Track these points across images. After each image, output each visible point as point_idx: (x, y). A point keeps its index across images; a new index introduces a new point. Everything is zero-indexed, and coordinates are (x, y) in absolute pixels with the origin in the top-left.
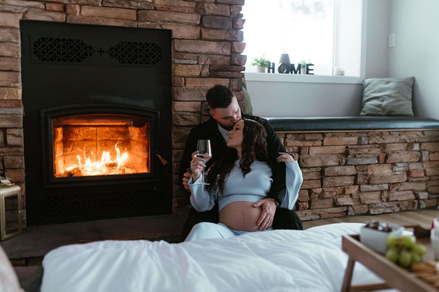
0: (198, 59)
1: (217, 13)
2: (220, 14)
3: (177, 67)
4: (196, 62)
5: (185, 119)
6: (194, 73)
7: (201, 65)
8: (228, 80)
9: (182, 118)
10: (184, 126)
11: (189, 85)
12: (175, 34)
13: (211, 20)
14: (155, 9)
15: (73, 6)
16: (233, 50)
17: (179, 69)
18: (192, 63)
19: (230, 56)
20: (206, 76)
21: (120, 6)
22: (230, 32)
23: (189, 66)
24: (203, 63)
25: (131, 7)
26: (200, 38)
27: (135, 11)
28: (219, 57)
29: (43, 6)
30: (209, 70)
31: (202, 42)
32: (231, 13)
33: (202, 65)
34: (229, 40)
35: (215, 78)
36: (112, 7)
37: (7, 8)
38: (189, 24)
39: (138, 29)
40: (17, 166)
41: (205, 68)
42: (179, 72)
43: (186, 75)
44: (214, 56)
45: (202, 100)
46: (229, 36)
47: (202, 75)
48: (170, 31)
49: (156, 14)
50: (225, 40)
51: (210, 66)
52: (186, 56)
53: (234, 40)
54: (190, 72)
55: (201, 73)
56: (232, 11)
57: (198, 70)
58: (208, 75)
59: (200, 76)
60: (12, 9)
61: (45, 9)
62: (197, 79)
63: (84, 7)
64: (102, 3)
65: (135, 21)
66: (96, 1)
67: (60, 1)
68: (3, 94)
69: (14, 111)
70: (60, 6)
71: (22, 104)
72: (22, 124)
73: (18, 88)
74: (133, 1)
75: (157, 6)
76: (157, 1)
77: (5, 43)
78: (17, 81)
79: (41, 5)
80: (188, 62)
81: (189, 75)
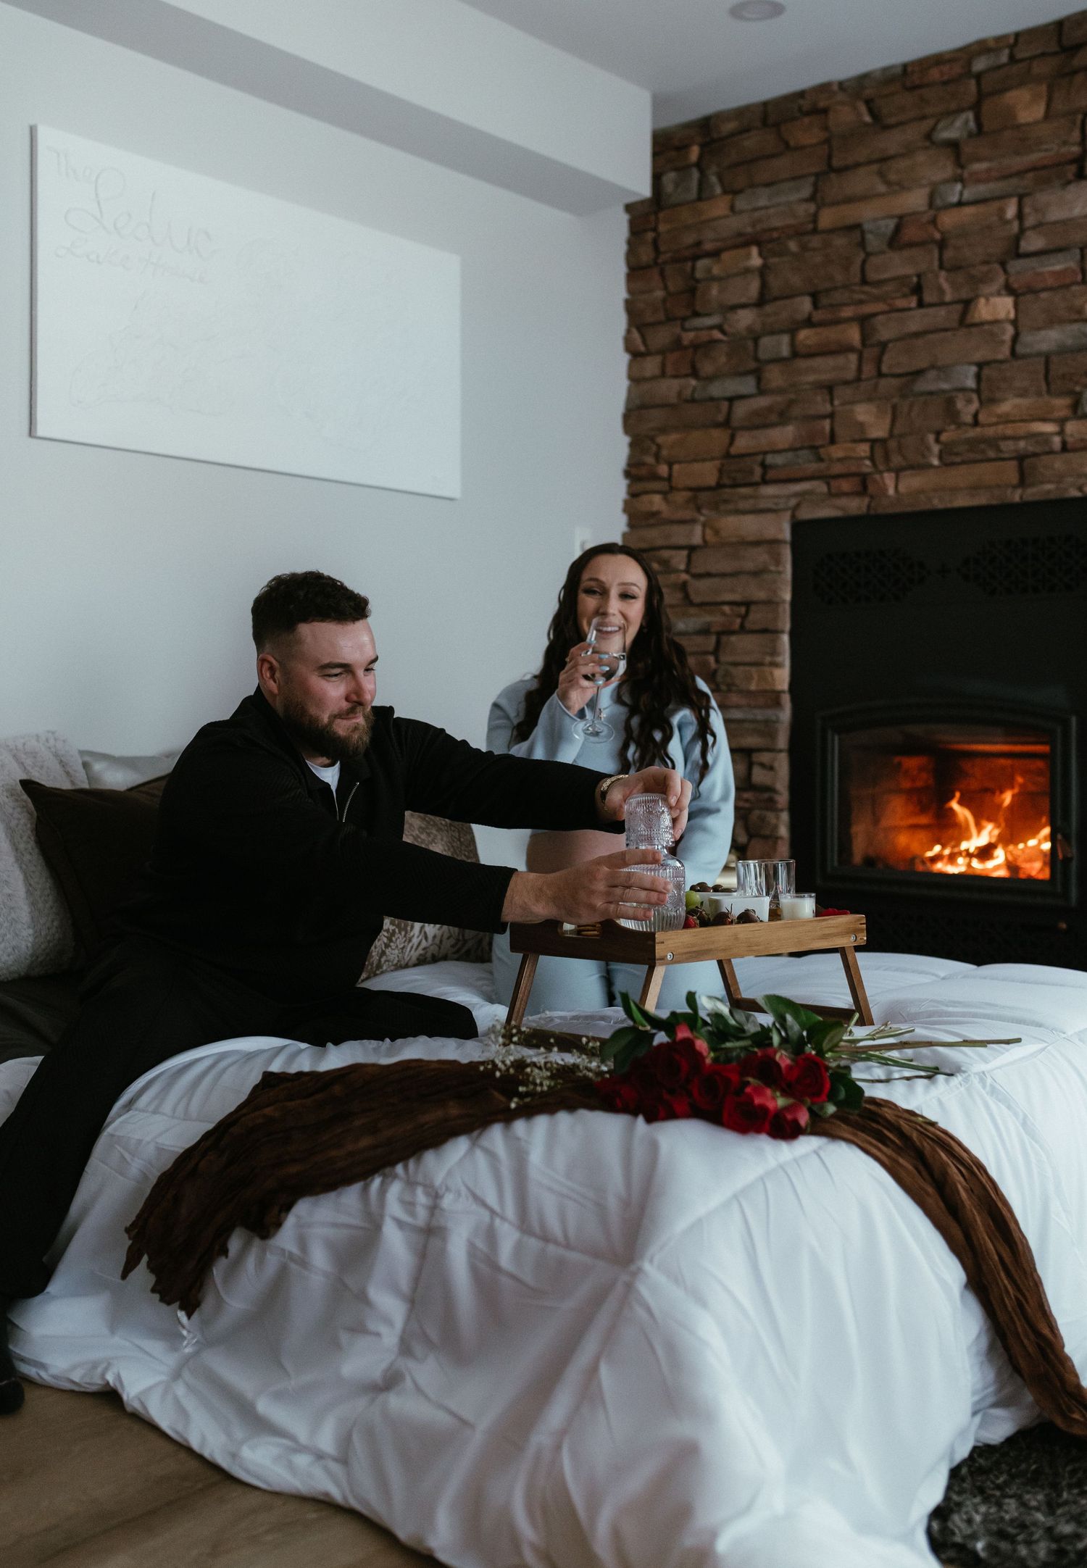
14: (1065, 448)
15: (877, 477)
21: (978, 457)
25: (1002, 455)
27: (1014, 463)
29: (824, 488)
36: (963, 463)
37: (763, 504)
39: (1024, 506)
40: (767, 832)
49: (1058, 463)
60: (770, 505)
61: (831, 495)
63: (902, 474)
64: (940, 458)
65: (1015, 487)
66: (924, 456)
67: (854, 469)
68: (749, 678)
69: (770, 713)
70: (856, 480)
71: (786, 700)
72: (782, 741)
73: (777, 665)
74: (1006, 438)
75: (1069, 440)
76: (1071, 427)
77: (756, 574)
78: (774, 652)
79: (820, 487)
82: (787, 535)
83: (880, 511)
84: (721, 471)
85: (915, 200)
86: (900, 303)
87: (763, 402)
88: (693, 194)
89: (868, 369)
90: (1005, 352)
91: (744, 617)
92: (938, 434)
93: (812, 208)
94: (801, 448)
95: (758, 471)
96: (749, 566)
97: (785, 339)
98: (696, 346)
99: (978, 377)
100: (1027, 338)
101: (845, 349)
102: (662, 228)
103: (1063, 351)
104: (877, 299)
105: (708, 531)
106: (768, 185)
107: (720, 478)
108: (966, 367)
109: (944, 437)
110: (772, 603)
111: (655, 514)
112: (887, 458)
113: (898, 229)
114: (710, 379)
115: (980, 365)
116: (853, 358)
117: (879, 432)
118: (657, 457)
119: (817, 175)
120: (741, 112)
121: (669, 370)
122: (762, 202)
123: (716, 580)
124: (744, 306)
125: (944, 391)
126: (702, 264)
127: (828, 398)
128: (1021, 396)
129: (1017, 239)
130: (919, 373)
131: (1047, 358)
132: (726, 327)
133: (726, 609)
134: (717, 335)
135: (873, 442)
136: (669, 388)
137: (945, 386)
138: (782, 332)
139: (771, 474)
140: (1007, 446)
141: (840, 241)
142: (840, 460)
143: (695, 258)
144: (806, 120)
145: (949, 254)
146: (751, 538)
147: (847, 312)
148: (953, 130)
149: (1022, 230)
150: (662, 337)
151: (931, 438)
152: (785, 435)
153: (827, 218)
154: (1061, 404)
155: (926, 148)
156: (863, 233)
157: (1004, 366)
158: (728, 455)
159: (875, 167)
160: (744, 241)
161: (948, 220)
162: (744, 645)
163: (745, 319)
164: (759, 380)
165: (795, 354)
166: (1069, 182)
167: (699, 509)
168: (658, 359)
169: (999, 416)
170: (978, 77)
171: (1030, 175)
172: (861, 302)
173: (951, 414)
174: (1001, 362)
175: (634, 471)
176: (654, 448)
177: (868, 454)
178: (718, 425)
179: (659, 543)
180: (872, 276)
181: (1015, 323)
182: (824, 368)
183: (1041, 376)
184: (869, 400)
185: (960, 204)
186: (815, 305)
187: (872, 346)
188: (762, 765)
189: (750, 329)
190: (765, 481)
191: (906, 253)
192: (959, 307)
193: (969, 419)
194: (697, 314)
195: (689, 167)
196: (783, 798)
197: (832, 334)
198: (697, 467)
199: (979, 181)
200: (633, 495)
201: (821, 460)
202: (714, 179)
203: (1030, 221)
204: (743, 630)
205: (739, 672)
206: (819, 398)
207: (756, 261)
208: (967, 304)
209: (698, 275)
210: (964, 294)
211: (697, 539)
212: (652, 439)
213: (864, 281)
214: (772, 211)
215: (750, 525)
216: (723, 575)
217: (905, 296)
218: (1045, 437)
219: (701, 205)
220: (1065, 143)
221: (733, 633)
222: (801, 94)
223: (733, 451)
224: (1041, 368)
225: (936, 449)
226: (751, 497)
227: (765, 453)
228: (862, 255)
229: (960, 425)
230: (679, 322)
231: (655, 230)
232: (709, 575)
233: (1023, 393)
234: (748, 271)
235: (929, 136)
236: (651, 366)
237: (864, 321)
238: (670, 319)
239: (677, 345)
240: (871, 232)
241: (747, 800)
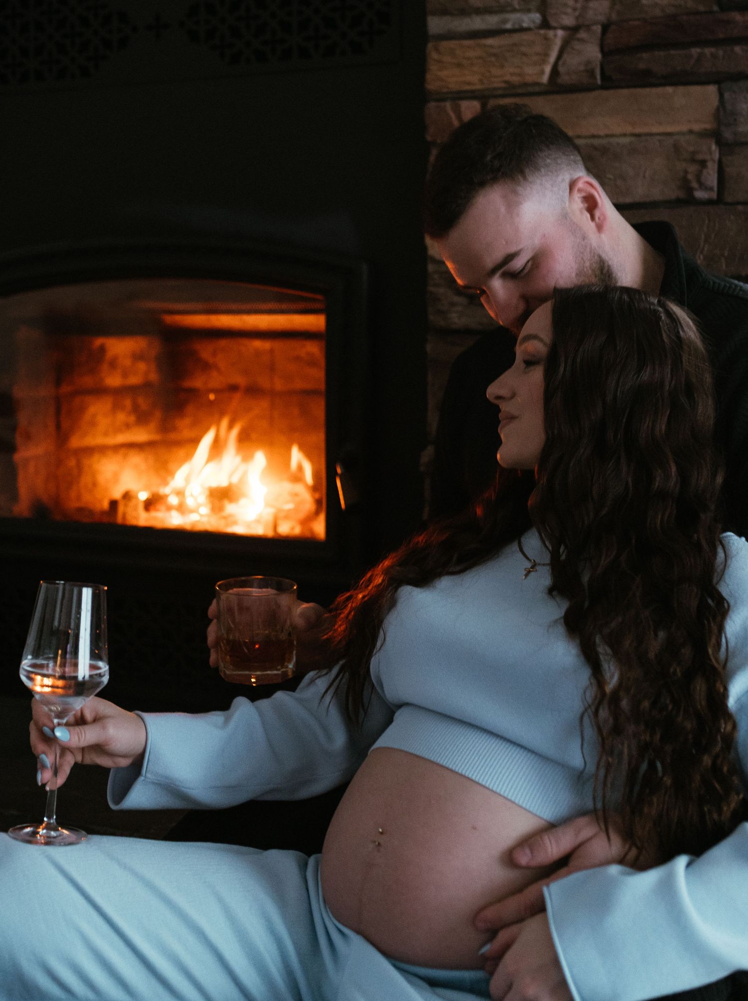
3: (437, 50)
4: (532, 18)
6: (517, 71)
7: (560, 33)
8: (712, 90)
17: (447, 59)
18: (509, 26)
20: (586, 81)
23: (490, 41)
24: (569, 21)
30: (602, 50)
33: (564, 28)
35: (635, 86)
41: (579, 40)
42: (443, 74)
43: (479, 87)
47: (564, 79)
51: (605, 28)
54: (495, 71)
55: (555, 72)
57: (537, 54)
58: (591, 73)
80: (492, 21)
81: (497, 83)
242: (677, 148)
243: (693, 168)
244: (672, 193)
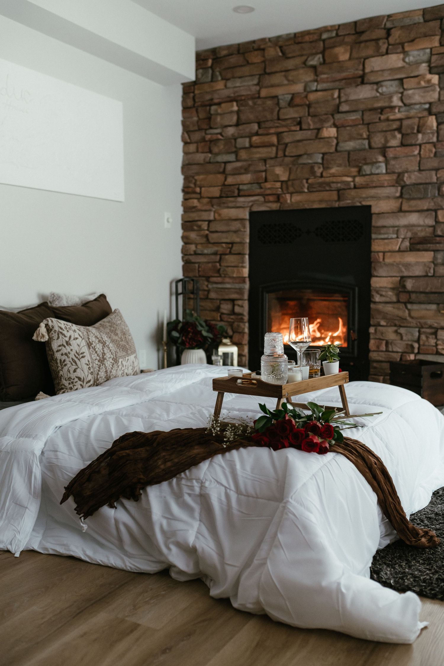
0: (397, 233)
1: (420, 181)
2: (423, 182)
3: (374, 242)
4: (395, 236)
5: (381, 295)
6: (392, 247)
7: (401, 239)
8: (432, 253)
9: (378, 294)
10: (380, 302)
11: (387, 261)
12: (374, 210)
13: (412, 191)
14: (355, 187)
15: (283, 195)
16: (437, 220)
17: (376, 244)
18: (389, 237)
19: (434, 227)
20: (406, 250)
21: (323, 189)
22: (435, 200)
23: (386, 241)
24: (403, 237)
25: (331, 189)
26: (400, 210)
27: (336, 192)
28: (420, 229)
29: (263, 199)
30: (410, 243)
31: (402, 214)
32: (437, 179)
34: (433, 208)
35: (417, 251)
36: (317, 191)
37: (238, 205)
38: (388, 197)
39: (339, 209)
40: (240, 331)
41: (405, 241)
42: (375, 247)
43: (383, 250)
44: (414, 228)
45: (401, 275)
46: (432, 204)
47: (402, 249)
48: (369, 207)
49: (353, 193)
50: (428, 210)
51: (411, 239)
52: (383, 231)
53: (439, 208)
54: (387, 247)
55: (399, 248)
56: (438, 176)
57: (396, 244)
58: (407, 248)
59: (400, 251)
60: (241, 205)
61: (265, 202)
62: (396, 254)
63: (293, 195)
64: (308, 189)
65: (336, 201)
66: (302, 188)
67: (274, 192)
68: (233, 272)
69: (241, 285)
70: (275, 196)
71: (247, 280)
72: (246, 296)
73: (244, 267)
74: (333, 182)
75: (357, 184)
76: (357, 179)
77: (235, 232)
78: (243, 262)
79: (261, 199)
80: (386, 236)
81: (387, 250)
82: (247, 217)
83: (285, 209)
84: (221, 191)
85: (299, 88)
86: (293, 128)
87: (239, 164)
88: (209, 79)
89: (280, 153)
90: (333, 150)
91: (231, 248)
92: (307, 180)
93: (258, 88)
94: (254, 183)
95: (236, 192)
96: (233, 228)
97: (247, 140)
98: (211, 141)
99: (323, 158)
100: (341, 144)
101: (271, 145)
102: (197, 92)
103: (355, 150)
104: (283, 126)
105: (216, 215)
106: (240, 77)
107: (221, 193)
108: (318, 155)
109: (310, 181)
110: (242, 243)
111: (194, 207)
112: (287, 188)
113: (292, 99)
114: (217, 154)
115: (324, 154)
116: (274, 149)
117: (284, 178)
118: (195, 184)
119: (260, 75)
120: (229, 47)
121: (200, 150)
122: (238, 84)
123: (220, 234)
124: (230, 126)
125: (309, 163)
126: (213, 108)
127: (264, 164)
128: (338, 166)
129: (338, 106)
130: (300, 156)
131: (349, 152)
132: (223, 134)
133: (224, 245)
134: (220, 137)
135: (282, 182)
136: (200, 157)
137: (310, 161)
138: (245, 137)
139: (241, 193)
140: (334, 186)
141: (269, 103)
142: (269, 188)
143: (210, 105)
144: (256, 53)
145: (312, 110)
146: (234, 218)
147: (272, 131)
148: (315, 61)
149: (340, 103)
150: (197, 136)
151: (305, 181)
152: (247, 178)
153: (264, 93)
154: (354, 170)
155: (303, 68)
156: (278, 100)
157: (333, 155)
158: (224, 185)
159: (283, 73)
160: (231, 100)
161: (312, 97)
162: (231, 259)
163: (231, 131)
164: (237, 156)
165: (251, 146)
166: (358, 85)
167: (212, 206)
168: (195, 145)
169: (330, 174)
170: (324, 41)
171: (344, 81)
172: (277, 127)
173: (312, 172)
174: (331, 153)
175: (186, 190)
176: (194, 181)
177: (280, 186)
178: (220, 173)
179: (197, 219)
180: (282, 117)
181: (337, 138)
182: (263, 152)
183: (347, 159)
184: (281, 165)
185: (316, 91)
186: (259, 127)
187: (281, 144)
188: (239, 305)
189: (233, 135)
190: (239, 196)
191: (296, 109)
192: (316, 131)
193: (319, 174)
194: (211, 128)
195: (208, 68)
196: (246, 318)
197: (266, 139)
198: (211, 189)
199: (324, 82)
200: (185, 199)
201: (261, 188)
202: (218, 73)
203: (343, 99)
204: (230, 253)
205: (230, 269)
206: (260, 164)
207: (235, 108)
208: (319, 130)
209: (212, 112)
210: (318, 126)
211: (212, 218)
212: (193, 177)
213: (279, 119)
214: (242, 88)
215: (233, 213)
216: (222, 232)
217: (295, 126)
218: (348, 183)
219: (213, 84)
220: (357, 70)
221: (226, 254)
222: (254, 42)
223: (226, 183)
224: (347, 156)
225: (306, 185)
226: (233, 202)
227: (239, 185)
228: (277, 109)
229: (315, 177)
230: (204, 131)
231: (193, 92)
232: (217, 232)
233: (339, 165)
234: (232, 112)
235: (304, 63)
236: (192, 148)
237: (278, 134)
238: (200, 129)
239: (203, 140)
240: (282, 99)
241: (232, 319)
242: (425, 265)
243: (428, 269)
244: (424, 274)
